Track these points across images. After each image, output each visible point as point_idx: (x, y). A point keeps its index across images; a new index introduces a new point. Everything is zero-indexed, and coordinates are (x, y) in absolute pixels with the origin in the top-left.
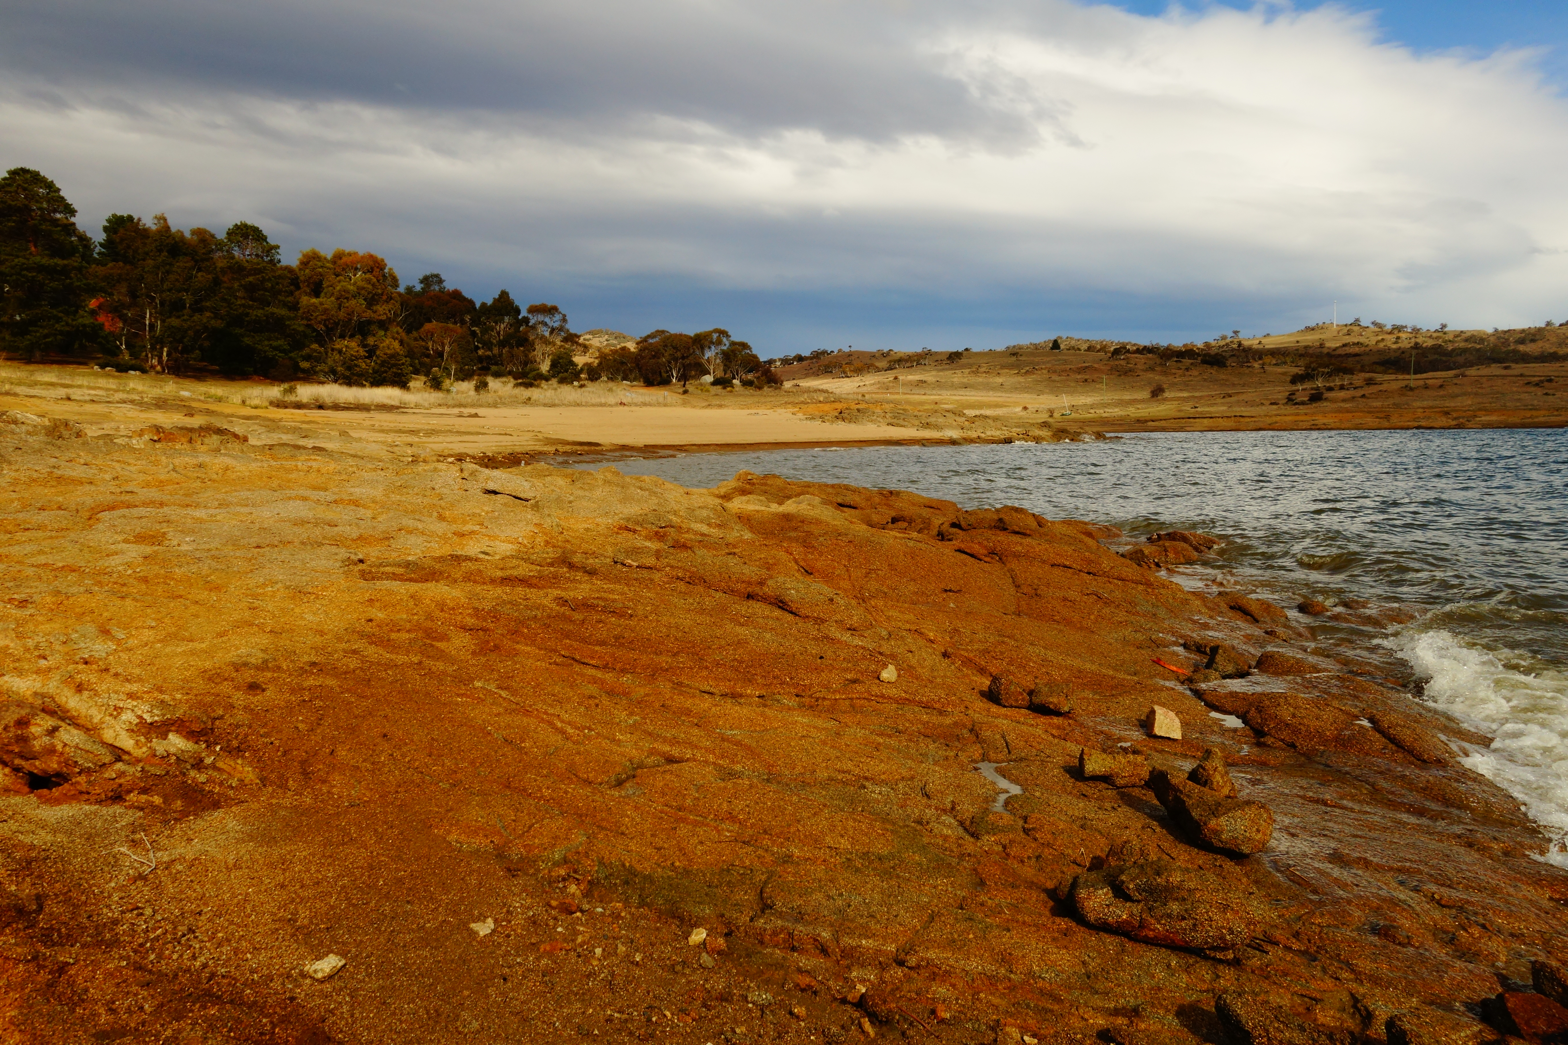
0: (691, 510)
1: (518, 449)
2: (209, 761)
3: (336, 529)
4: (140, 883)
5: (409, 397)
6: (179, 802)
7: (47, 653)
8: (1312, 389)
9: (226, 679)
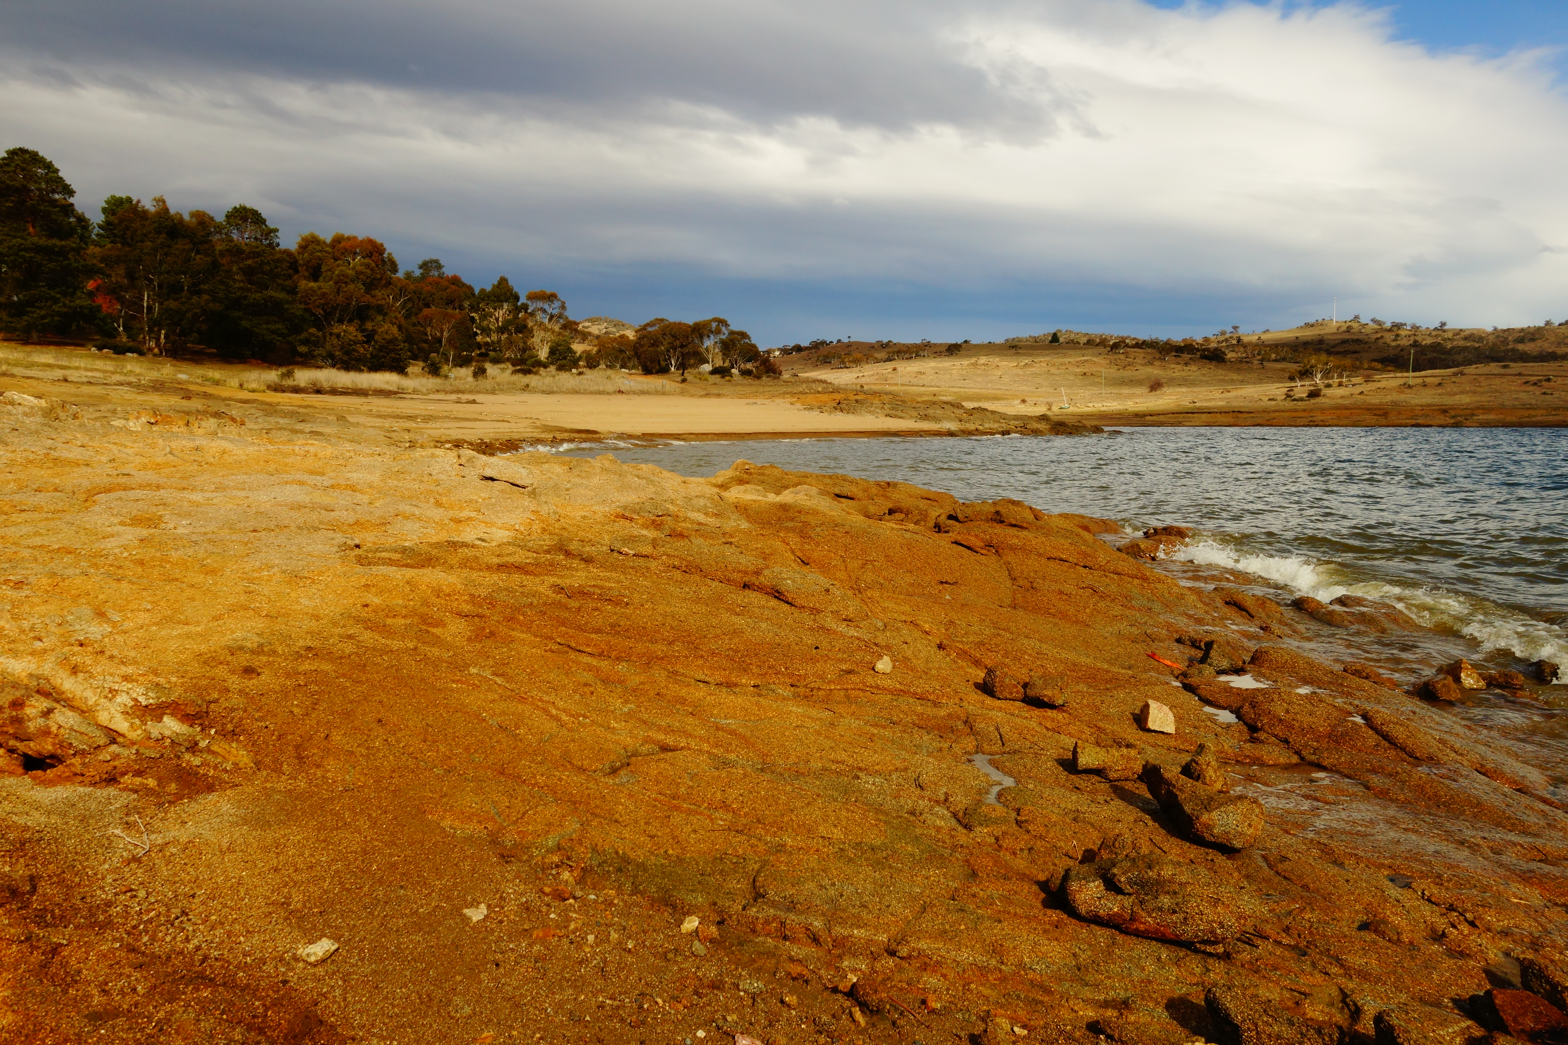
0: (688, 499)
1: (516, 436)
2: (203, 744)
3: (332, 513)
4: (133, 865)
5: (407, 383)
6: (173, 785)
7: (43, 634)
8: (1311, 385)
9: (221, 663)
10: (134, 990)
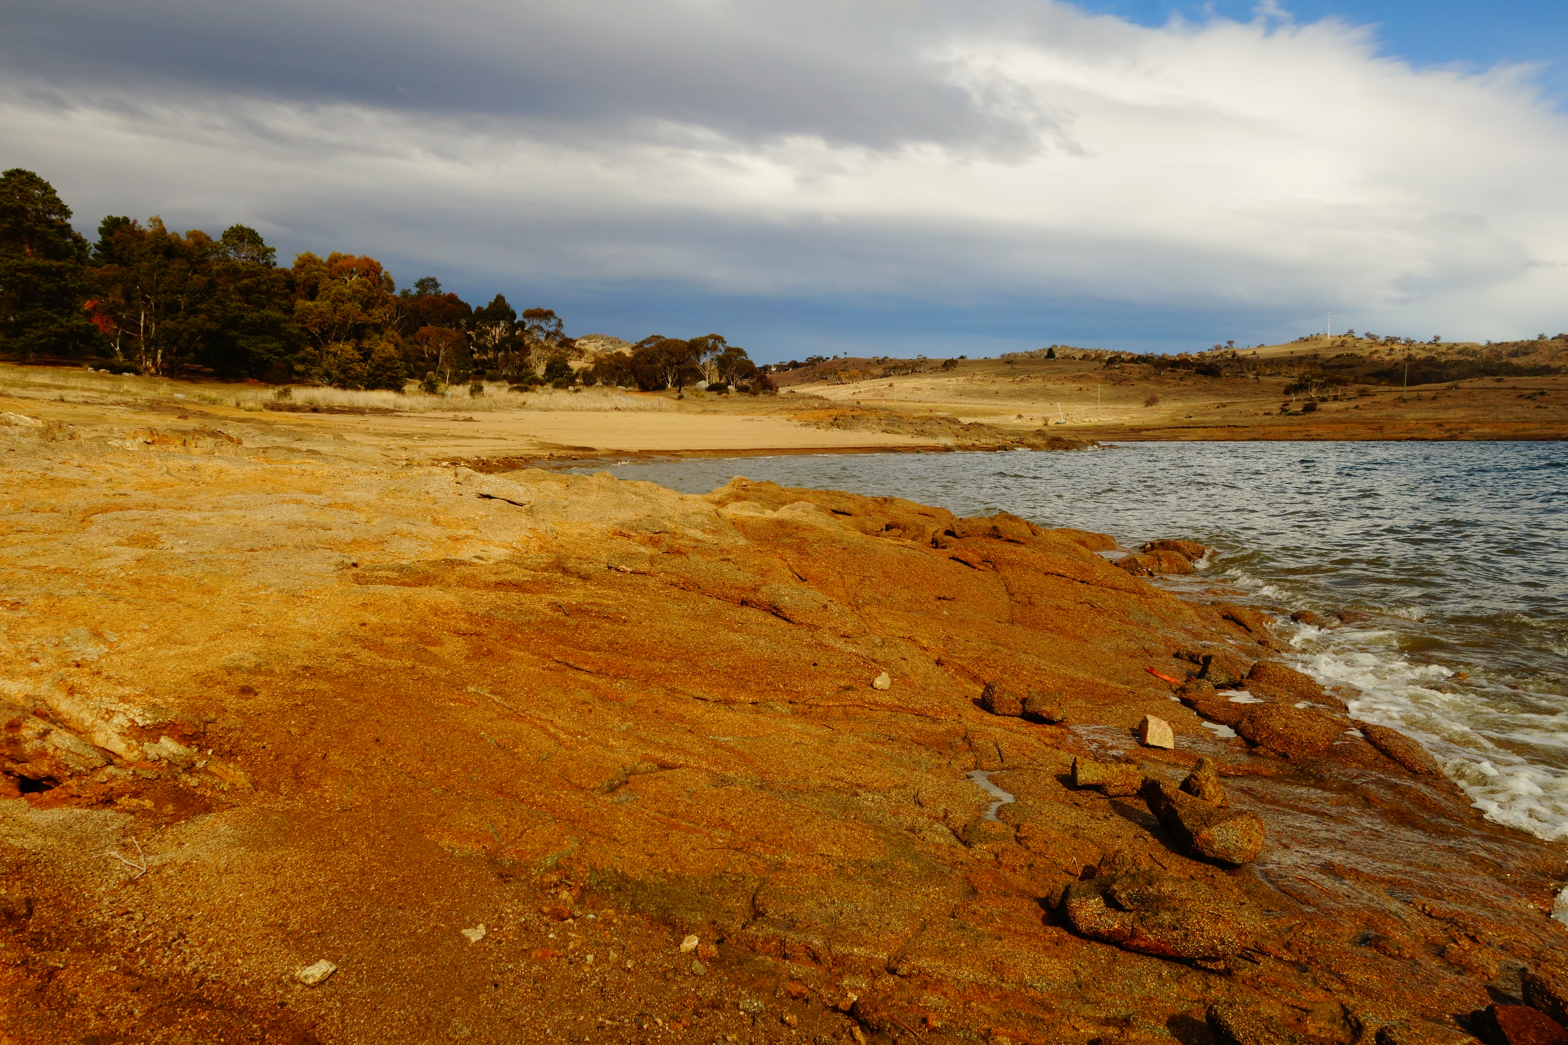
0: (686, 516)
1: (513, 454)
2: (200, 765)
3: (330, 532)
4: (130, 887)
5: (404, 401)
6: (170, 807)
7: (39, 655)
8: (1306, 400)
9: (218, 683)
10: (131, 1013)
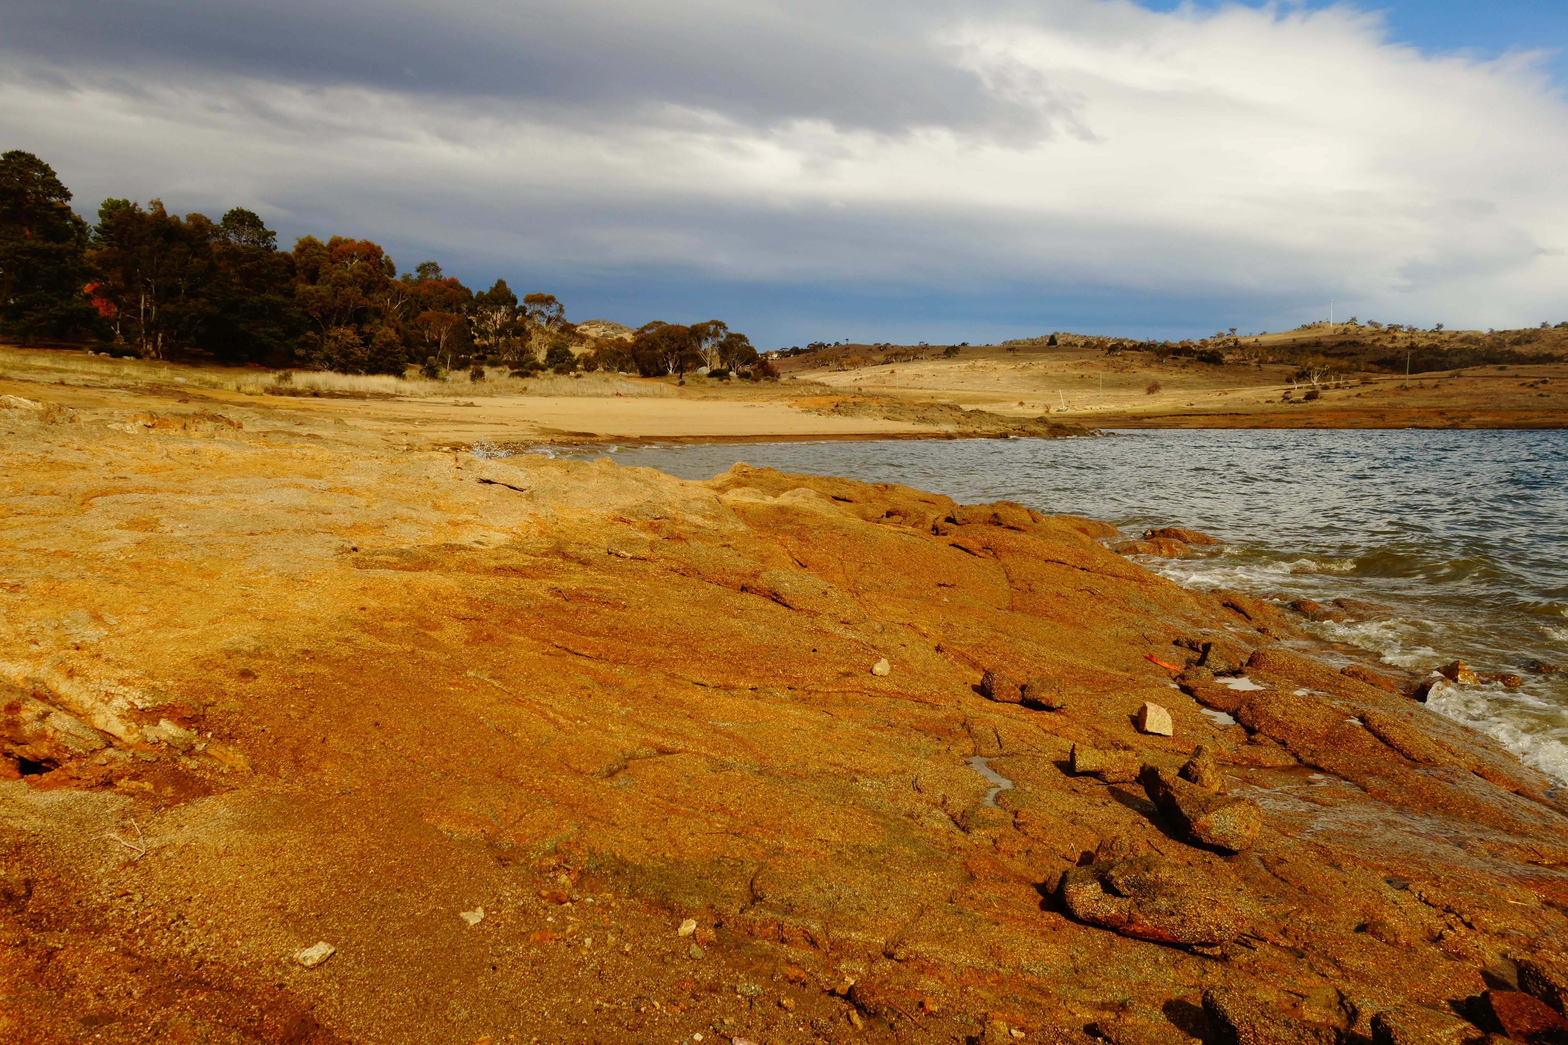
0: (686, 502)
1: (513, 439)
2: (199, 747)
3: (330, 517)
4: (129, 869)
5: (406, 386)
6: (170, 789)
7: (39, 638)
8: (1308, 387)
9: (218, 666)
10: (130, 994)
